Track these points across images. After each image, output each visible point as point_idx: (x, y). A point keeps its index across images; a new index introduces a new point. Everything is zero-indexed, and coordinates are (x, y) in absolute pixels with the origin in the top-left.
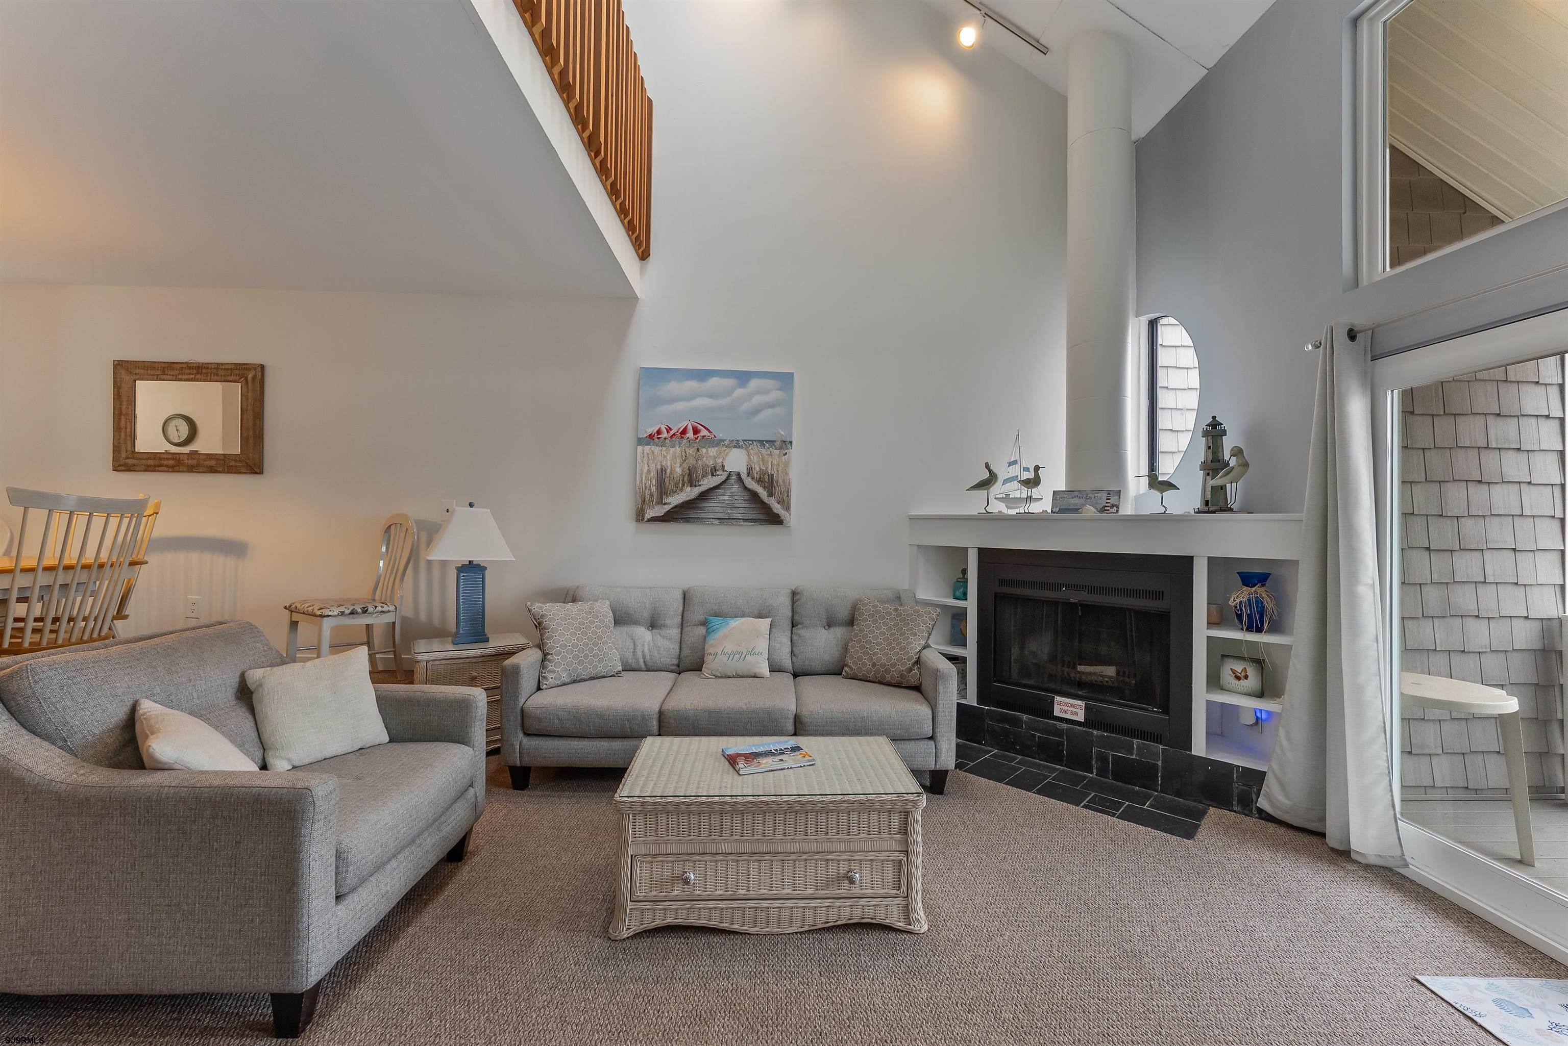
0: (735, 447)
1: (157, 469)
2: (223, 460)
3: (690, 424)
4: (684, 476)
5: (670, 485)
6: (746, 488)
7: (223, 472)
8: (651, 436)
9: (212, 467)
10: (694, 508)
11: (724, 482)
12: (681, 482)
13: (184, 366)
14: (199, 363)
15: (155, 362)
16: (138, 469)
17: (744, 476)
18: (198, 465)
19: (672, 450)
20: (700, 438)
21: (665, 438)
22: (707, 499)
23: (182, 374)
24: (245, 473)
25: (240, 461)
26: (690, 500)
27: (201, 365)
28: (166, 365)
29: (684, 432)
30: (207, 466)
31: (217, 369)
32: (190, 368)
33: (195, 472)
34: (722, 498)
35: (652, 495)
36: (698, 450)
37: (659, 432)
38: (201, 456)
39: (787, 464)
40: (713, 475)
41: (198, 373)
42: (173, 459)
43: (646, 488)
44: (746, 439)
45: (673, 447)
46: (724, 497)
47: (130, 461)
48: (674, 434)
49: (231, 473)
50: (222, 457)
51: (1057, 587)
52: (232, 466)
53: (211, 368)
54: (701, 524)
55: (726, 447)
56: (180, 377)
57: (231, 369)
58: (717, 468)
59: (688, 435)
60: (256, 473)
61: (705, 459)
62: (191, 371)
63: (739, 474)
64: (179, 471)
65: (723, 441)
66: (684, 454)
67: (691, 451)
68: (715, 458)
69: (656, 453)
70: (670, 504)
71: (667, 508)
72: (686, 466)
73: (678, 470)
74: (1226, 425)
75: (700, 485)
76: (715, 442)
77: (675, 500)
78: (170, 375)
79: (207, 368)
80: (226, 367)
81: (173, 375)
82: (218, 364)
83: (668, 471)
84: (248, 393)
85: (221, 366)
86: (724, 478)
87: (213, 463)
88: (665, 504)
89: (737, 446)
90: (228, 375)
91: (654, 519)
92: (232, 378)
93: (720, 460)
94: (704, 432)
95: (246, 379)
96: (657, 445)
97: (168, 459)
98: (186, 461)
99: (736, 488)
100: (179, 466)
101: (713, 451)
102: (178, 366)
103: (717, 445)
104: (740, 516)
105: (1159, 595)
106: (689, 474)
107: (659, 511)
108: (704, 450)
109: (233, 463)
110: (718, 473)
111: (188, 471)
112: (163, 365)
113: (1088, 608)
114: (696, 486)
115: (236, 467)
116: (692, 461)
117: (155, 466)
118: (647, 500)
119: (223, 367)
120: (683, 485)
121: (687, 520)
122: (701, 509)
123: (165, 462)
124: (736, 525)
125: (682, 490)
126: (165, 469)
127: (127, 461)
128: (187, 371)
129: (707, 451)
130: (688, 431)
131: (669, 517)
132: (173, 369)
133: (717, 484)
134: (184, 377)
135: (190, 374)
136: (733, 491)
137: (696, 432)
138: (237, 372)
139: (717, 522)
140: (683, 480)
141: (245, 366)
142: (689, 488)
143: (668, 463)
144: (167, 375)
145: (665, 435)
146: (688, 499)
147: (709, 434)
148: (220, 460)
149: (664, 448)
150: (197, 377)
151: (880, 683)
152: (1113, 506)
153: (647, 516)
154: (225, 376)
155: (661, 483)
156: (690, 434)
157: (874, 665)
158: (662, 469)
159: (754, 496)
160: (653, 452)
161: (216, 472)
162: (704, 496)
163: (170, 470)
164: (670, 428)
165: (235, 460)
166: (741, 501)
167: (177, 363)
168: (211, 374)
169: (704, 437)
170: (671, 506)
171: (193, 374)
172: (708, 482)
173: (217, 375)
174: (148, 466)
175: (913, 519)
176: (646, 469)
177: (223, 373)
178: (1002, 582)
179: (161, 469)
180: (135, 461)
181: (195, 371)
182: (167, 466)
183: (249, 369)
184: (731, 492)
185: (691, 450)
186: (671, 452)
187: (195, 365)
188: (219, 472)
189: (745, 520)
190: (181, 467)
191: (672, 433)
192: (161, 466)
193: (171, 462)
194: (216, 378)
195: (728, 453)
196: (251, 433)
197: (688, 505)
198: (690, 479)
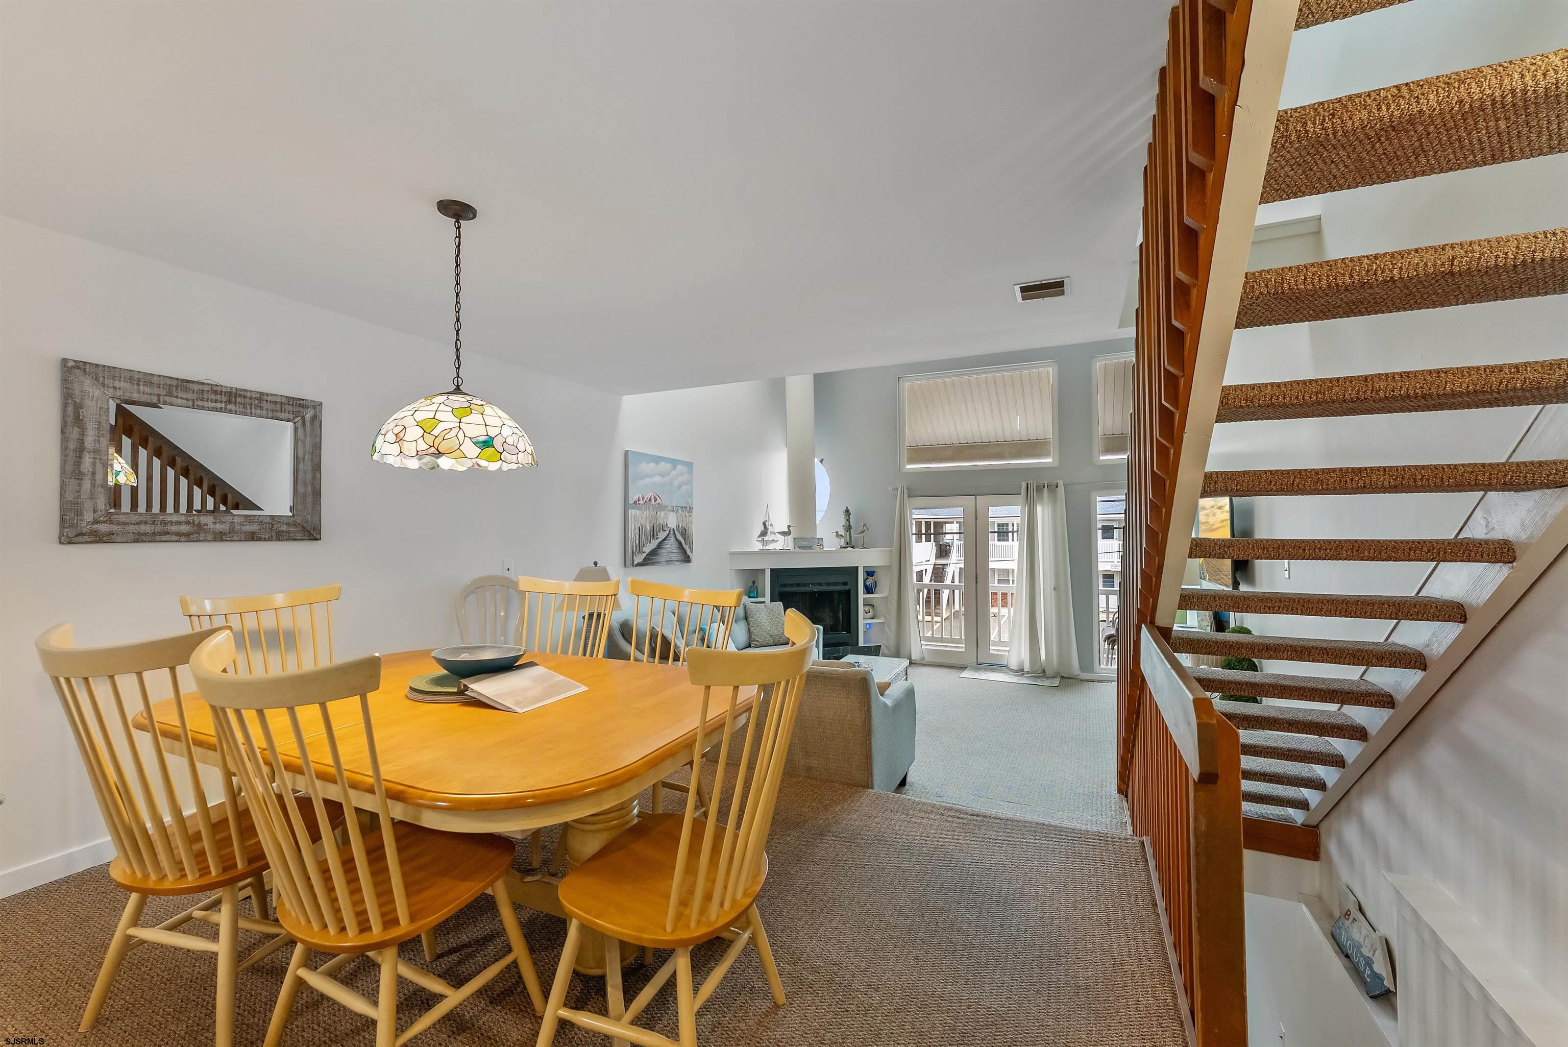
1: (157, 538)
2: (270, 524)
3: (652, 494)
4: (650, 532)
5: (644, 540)
7: (270, 539)
8: (635, 503)
9: (253, 533)
13: (206, 388)
14: (231, 388)
15: (152, 375)
16: (119, 539)
17: (676, 531)
18: (232, 531)
19: (645, 513)
21: (642, 505)
23: (202, 400)
24: (301, 540)
25: (295, 525)
27: (234, 390)
28: (174, 383)
29: (650, 500)
30: (246, 533)
31: (260, 400)
32: (216, 392)
33: (227, 541)
34: (667, 546)
35: (636, 547)
36: (656, 513)
37: (639, 500)
38: (235, 518)
39: (691, 522)
40: (663, 531)
41: (229, 402)
42: (188, 523)
43: (634, 541)
44: (676, 505)
45: (646, 511)
47: (103, 528)
48: (646, 502)
49: (282, 540)
50: (268, 520)
51: (808, 585)
52: (283, 531)
53: (251, 398)
55: (669, 511)
56: (200, 403)
57: (281, 403)
58: (665, 526)
59: (652, 502)
60: (312, 539)
61: (659, 519)
62: (218, 398)
63: (673, 530)
64: (199, 541)
65: (667, 507)
66: (650, 516)
68: (664, 519)
69: (638, 515)
70: (645, 552)
72: (651, 524)
73: (648, 527)
74: (851, 510)
75: (658, 538)
76: (663, 507)
77: (648, 549)
78: (181, 398)
79: (244, 397)
80: (274, 399)
81: (187, 399)
82: (261, 394)
83: (643, 528)
84: (305, 436)
85: (265, 398)
86: (668, 532)
87: (254, 527)
88: (643, 553)
89: (673, 511)
90: (276, 411)
91: (639, 565)
92: (283, 415)
93: (666, 520)
94: (659, 501)
95: (303, 418)
96: (639, 510)
98: (212, 526)
99: (672, 539)
100: (199, 533)
101: (663, 514)
102: (196, 387)
103: (664, 510)
105: (846, 584)
106: (653, 531)
107: (639, 559)
108: (659, 513)
109: (284, 528)
110: (665, 529)
111: (215, 540)
112: (169, 382)
113: (821, 594)
114: (656, 539)
115: (288, 532)
116: (653, 521)
117: (154, 534)
118: (634, 550)
119: (269, 398)
120: (650, 538)
121: (653, 564)
123: (174, 528)
124: (673, 565)
125: (650, 542)
126: (175, 538)
127: (95, 527)
128: (213, 397)
130: (652, 499)
131: (645, 563)
132: (187, 390)
134: (206, 404)
135: (216, 401)
137: (655, 500)
138: (290, 408)
139: (664, 564)
140: (650, 535)
141: (301, 402)
142: (653, 541)
143: (643, 522)
144: (177, 397)
145: (641, 502)
147: (661, 502)
148: (266, 523)
149: (641, 512)
150: (229, 407)
151: (775, 645)
152: (821, 545)
153: (635, 563)
154: (272, 411)
155: (640, 537)
157: (771, 636)
158: (641, 527)
159: (680, 543)
160: (636, 514)
161: (259, 539)
163: (183, 539)
164: (643, 497)
165: (288, 524)
167: (193, 382)
168: (251, 405)
169: (658, 503)
170: (646, 554)
171: (221, 402)
172: (662, 536)
173: (261, 408)
174: (139, 534)
175: (732, 554)
176: (633, 528)
177: (270, 406)
178: (783, 586)
179: (167, 537)
180: (114, 528)
181: (224, 399)
182: (178, 534)
183: (307, 407)
185: (653, 513)
187: (224, 389)
188: (265, 540)
190: (202, 535)
191: (645, 500)
193: (185, 528)
194: (258, 411)
195: (670, 515)
196: (309, 489)
197: (654, 553)
198: (653, 535)
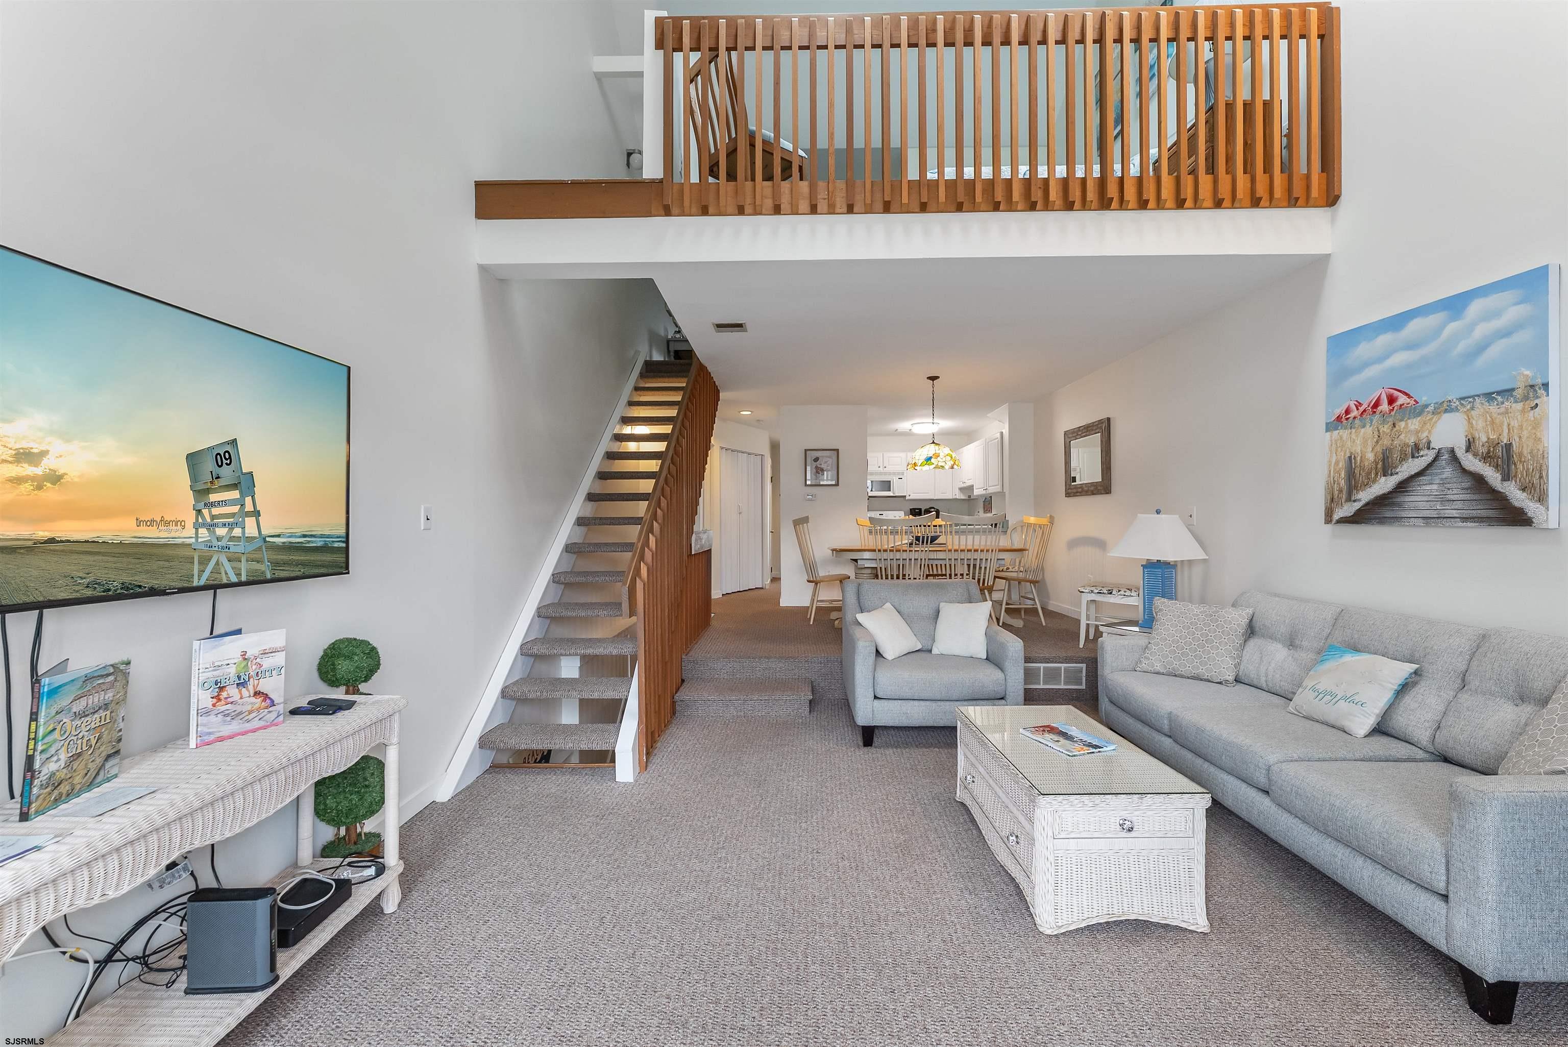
0: (1446, 411)
1: (1077, 494)
3: (1383, 392)
4: (1377, 464)
5: (1362, 479)
6: (1464, 471)
7: (1096, 494)
8: (1339, 419)
9: (1092, 491)
10: (1393, 504)
11: (1430, 466)
12: (1373, 472)
14: (1088, 425)
15: (1076, 429)
16: (1073, 495)
17: (1460, 453)
19: (1363, 430)
20: (1395, 408)
21: (1355, 418)
22: (1407, 491)
23: (1082, 433)
24: (1104, 494)
25: (1103, 486)
26: (1384, 494)
29: (1377, 404)
31: (1094, 426)
33: (1089, 495)
34: (1428, 487)
35: (1341, 491)
36: (1394, 425)
37: (1348, 412)
38: (1090, 485)
39: (1537, 423)
40: (1413, 457)
42: (1081, 488)
43: (1334, 482)
44: (1464, 395)
45: (1364, 427)
46: (1429, 488)
47: (1069, 491)
48: (1365, 411)
49: (1101, 494)
52: (1100, 490)
54: (1401, 526)
55: (1433, 413)
57: (1099, 424)
58: (1421, 446)
59: (1380, 408)
60: (1107, 493)
61: (1402, 437)
63: (1452, 451)
64: (1083, 495)
65: (1426, 406)
66: (1376, 433)
67: (1386, 429)
68: (1417, 432)
69: (1344, 438)
70: (1359, 500)
71: (1357, 506)
72: (1379, 449)
73: (1370, 456)
75: (1397, 473)
76: (1417, 410)
77: (1365, 496)
79: (1090, 427)
82: (1094, 424)
83: (1359, 459)
84: (1105, 438)
86: (1430, 458)
87: (1092, 488)
88: (1355, 501)
89: (1449, 409)
91: (1343, 521)
92: (1100, 430)
93: (1425, 434)
94: (1402, 400)
95: (1104, 429)
96: (1346, 428)
97: (1079, 488)
98: (1089, 488)
99: (1448, 472)
100: (1083, 492)
101: (1414, 424)
103: (1420, 414)
104: (1455, 513)
106: (1383, 461)
107: (1348, 510)
108: (1403, 424)
109: (1100, 488)
110: (1422, 453)
111: (1086, 495)
112: (1079, 430)
114: (1392, 475)
115: (1102, 490)
116: (1386, 442)
118: (1336, 497)
120: (1377, 474)
121: (1382, 521)
122: (1400, 505)
124: (1450, 526)
125: (1374, 481)
128: (1085, 431)
129: (1407, 424)
130: (1381, 402)
131: (1358, 518)
133: (1420, 469)
134: (1084, 435)
136: (1444, 476)
137: (1391, 400)
138: (1101, 425)
139: (1420, 522)
140: (1376, 468)
141: (1103, 421)
142: (1383, 479)
143: (1358, 449)
144: (1080, 435)
145: (1355, 413)
146: (1381, 492)
147: (1408, 400)
148: (1096, 486)
149: (1354, 431)
150: (1087, 433)
153: (1336, 517)
154: (1095, 430)
155: (1351, 474)
156: (1384, 406)
158: (1350, 458)
159: (1477, 480)
160: (1341, 438)
162: (1402, 487)
164: (1360, 403)
165: (1101, 486)
166: (1458, 491)
167: (1082, 427)
168: (1091, 430)
169: (1401, 405)
170: (1361, 503)
173: (1093, 430)
176: (1334, 461)
180: (1072, 491)
182: (1080, 493)
183: (1105, 422)
184: (1442, 479)
185: (1386, 426)
186: (1362, 434)
187: (1087, 427)
189: (1464, 519)
191: (1361, 409)
192: (1077, 492)
193: (1080, 490)
194: (1093, 432)
195: (1436, 422)
196: (1105, 466)
197: (1382, 501)
198: (1386, 466)
